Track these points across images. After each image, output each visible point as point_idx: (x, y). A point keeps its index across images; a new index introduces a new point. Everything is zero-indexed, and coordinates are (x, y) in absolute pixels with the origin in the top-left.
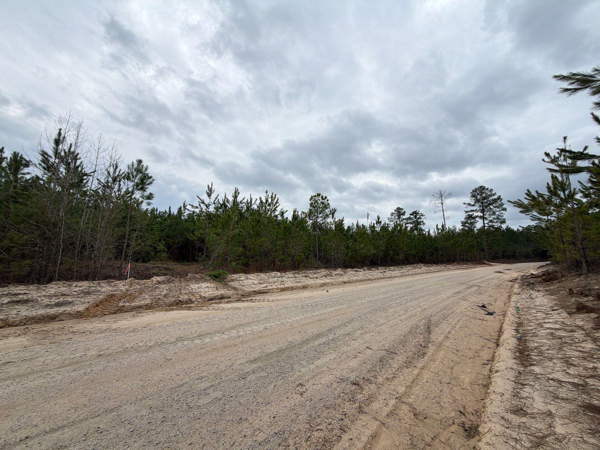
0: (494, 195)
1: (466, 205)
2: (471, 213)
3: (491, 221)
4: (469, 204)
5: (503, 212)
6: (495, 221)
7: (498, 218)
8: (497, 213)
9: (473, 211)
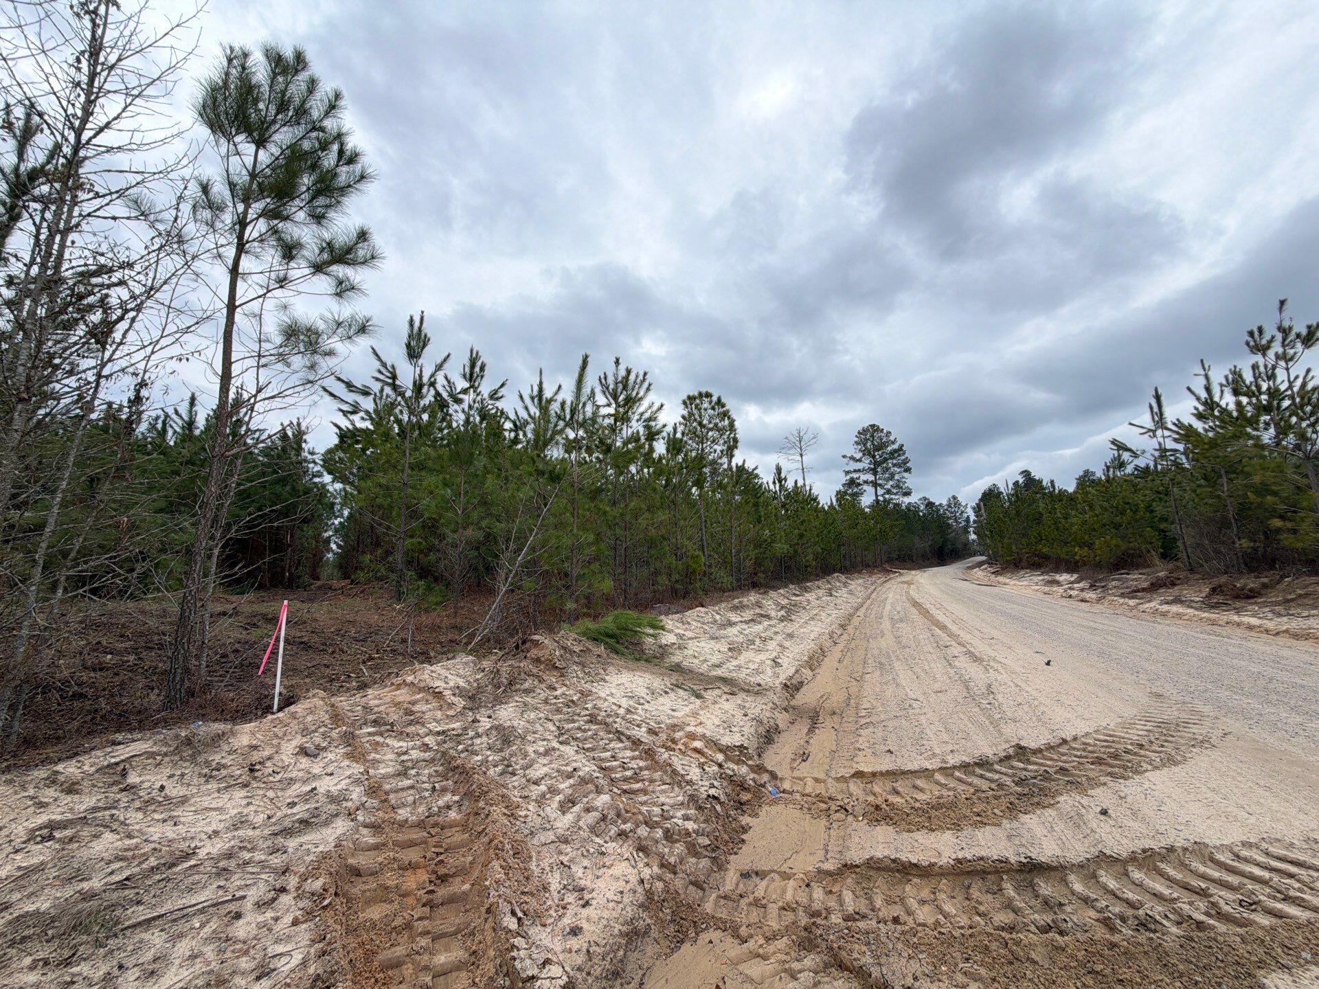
0: (893, 443)
1: (846, 460)
2: (855, 475)
3: (889, 492)
4: (852, 458)
5: (906, 475)
6: (895, 491)
7: (898, 486)
8: (897, 477)
9: (859, 471)
